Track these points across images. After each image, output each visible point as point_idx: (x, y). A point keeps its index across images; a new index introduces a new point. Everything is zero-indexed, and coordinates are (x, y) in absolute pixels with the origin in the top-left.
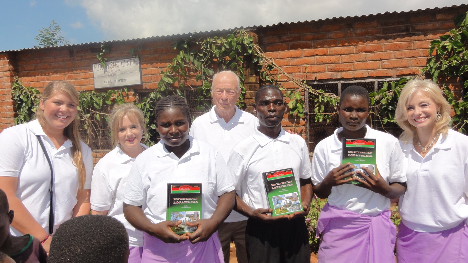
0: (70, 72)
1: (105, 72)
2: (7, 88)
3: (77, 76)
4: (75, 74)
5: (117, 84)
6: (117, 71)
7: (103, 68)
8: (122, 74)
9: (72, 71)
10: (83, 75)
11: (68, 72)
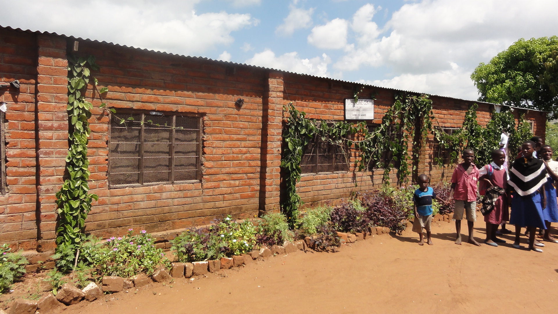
0: (327, 102)
1: (353, 107)
2: (278, 110)
3: (331, 106)
4: (330, 104)
5: (360, 118)
6: (361, 108)
7: (352, 103)
8: (363, 110)
9: (328, 102)
10: (335, 106)
11: (325, 102)
